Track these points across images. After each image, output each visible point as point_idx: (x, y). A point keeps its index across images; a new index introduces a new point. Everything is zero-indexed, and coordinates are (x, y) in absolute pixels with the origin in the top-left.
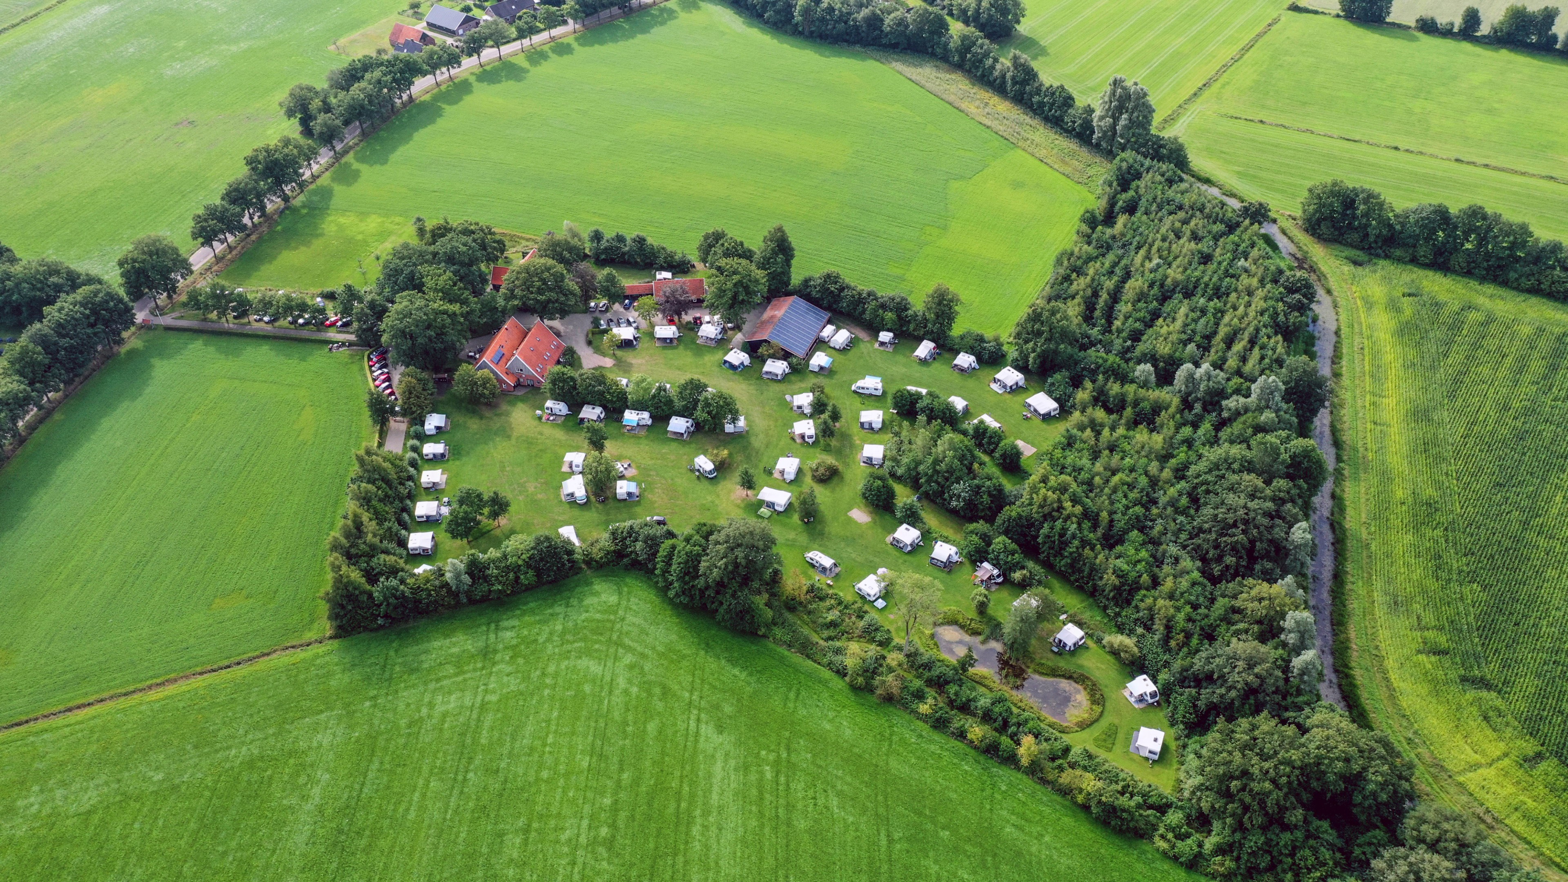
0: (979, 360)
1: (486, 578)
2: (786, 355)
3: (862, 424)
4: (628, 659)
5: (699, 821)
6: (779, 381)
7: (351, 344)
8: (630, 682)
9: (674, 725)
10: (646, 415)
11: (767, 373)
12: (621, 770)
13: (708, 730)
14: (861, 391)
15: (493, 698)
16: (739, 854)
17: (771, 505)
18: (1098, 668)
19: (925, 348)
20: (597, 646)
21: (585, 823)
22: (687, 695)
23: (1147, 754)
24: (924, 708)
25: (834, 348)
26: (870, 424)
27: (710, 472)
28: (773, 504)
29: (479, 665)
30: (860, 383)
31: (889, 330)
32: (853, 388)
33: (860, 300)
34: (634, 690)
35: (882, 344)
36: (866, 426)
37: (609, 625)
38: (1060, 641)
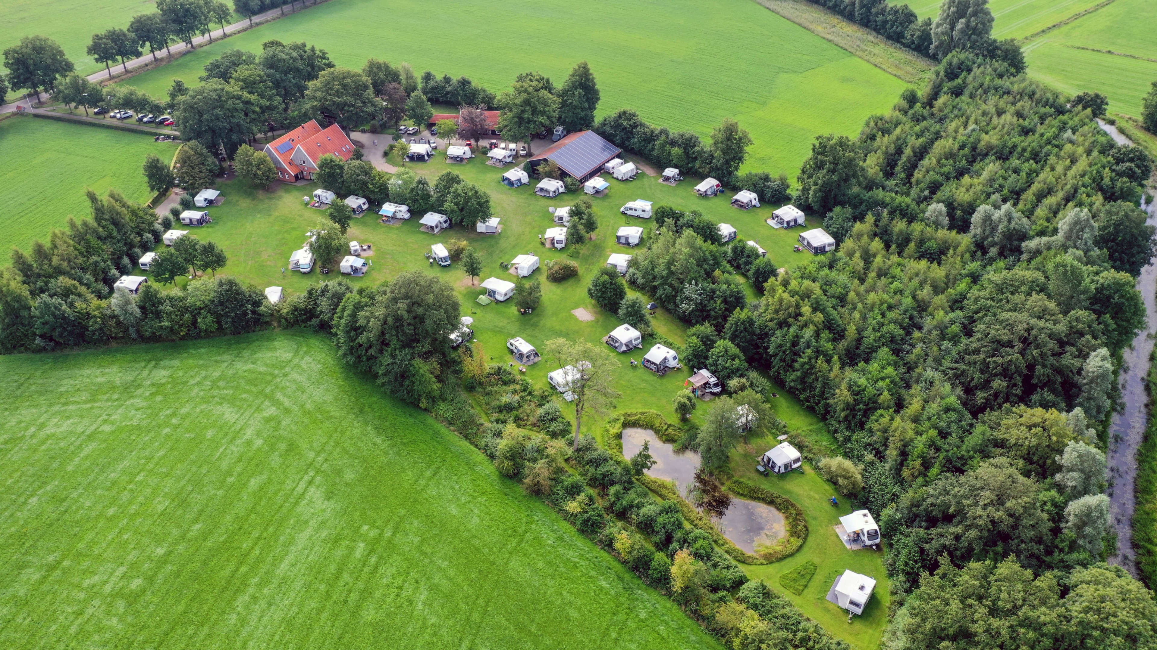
0: (762, 199)
2: (562, 175)
3: (618, 238)
4: (272, 411)
5: (251, 590)
6: (551, 198)
7: (175, 138)
8: (258, 434)
9: (281, 483)
10: (404, 208)
11: (542, 189)
12: (196, 520)
13: (315, 494)
14: (629, 212)
15: (107, 428)
16: (277, 638)
17: (491, 293)
18: (810, 497)
19: (708, 184)
20: (244, 396)
21: (122, 570)
22: (312, 455)
23: (847, 605)
24: (573, 506)
25: (617, 179)
26: (627, 238)
27: (445, 259)
28: (494, 292)
29: (115, 396)
30: (630, 204)
31: (675, 167)
32: (622, 209)
33: (650, 138)
34: (259, 442)
35: (667, 179)
36: (623, 241)
37: (268, 378)
38: (769, 460)
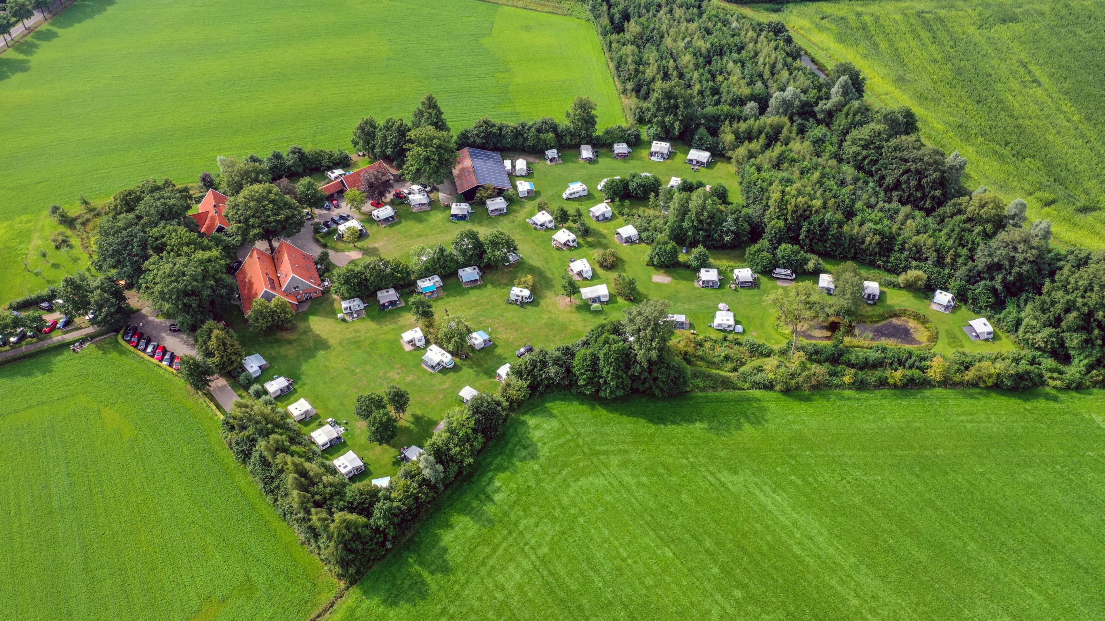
1: (452, 459)
2: (500, 192)
3: (597, 217)
4: (615, 461)
5: (791, 542)
8: (634, 476)
9: (699, 487)
10: (437, 278)
11: (492, 211)
12: (700, 542)
13: (725, 477)
14: (573, 196)
15: (545, 549)
16: (841, 547)
17: (597, 299)
18: (904, 301)
19: (586, 152)
20: (581, 465)
21: (718, 597)
22: (684, 461)
23: (986, 336)
24: (847, 379)
26: (604, 215)
27: (530, 297)
28: (599, 298)
30: (568, 192)
31: (552, 148)
32: (565, 196)
34: (644, 479)
35: (552, 160)
36: (601, 218)
37: (572, 444)
38: (869, 295)
